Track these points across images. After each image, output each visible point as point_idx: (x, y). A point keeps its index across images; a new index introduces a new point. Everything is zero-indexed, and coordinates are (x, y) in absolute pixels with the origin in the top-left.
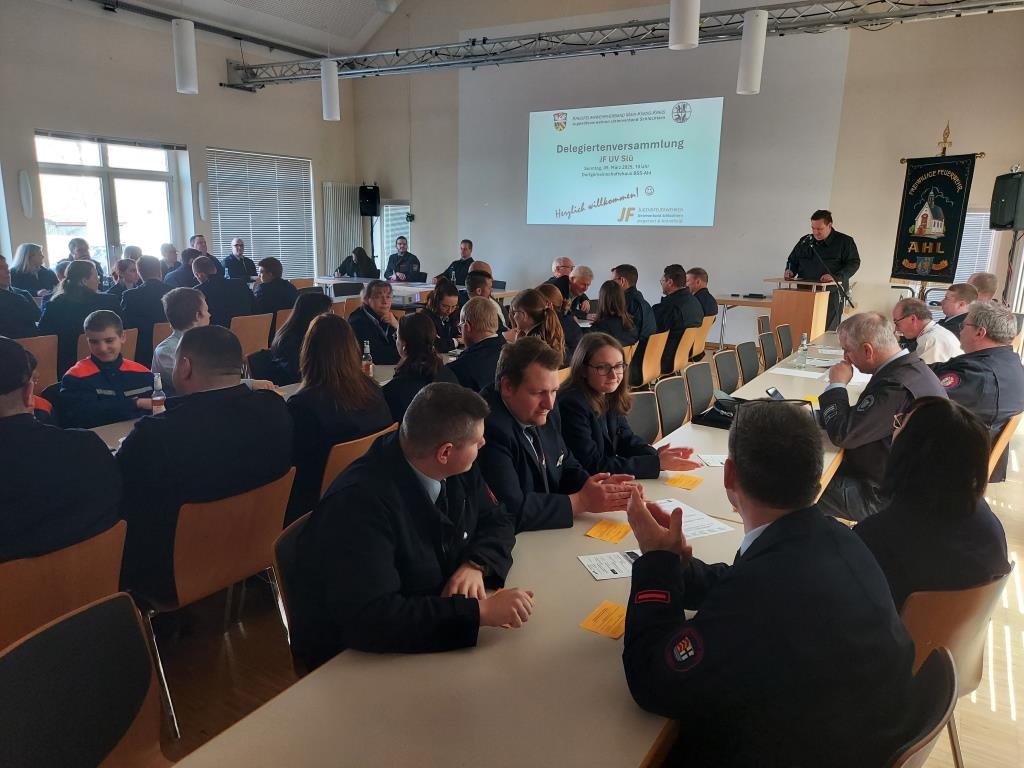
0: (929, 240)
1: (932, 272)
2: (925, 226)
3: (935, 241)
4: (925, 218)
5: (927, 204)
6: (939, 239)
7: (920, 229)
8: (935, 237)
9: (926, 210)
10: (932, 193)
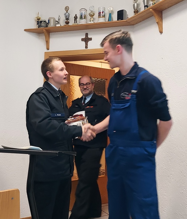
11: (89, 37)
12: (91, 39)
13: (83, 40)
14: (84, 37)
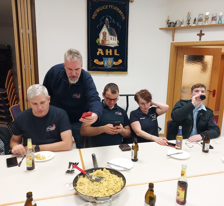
0: (109, 48)
1: (114, 66)
2: (105, 39)
3: (113, 49)
4: (104, 34)
5: (105, 26)
6: (116, 48)
7: (103, 41)
8: (113, 46)
9: (105, 29)
10: (107, 19)
11: (203, 33)
12: (204, 34)
13: (198, 35)
14: (199, 33)
